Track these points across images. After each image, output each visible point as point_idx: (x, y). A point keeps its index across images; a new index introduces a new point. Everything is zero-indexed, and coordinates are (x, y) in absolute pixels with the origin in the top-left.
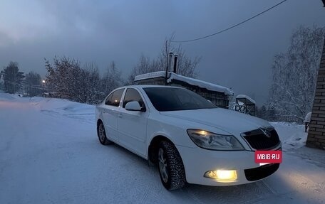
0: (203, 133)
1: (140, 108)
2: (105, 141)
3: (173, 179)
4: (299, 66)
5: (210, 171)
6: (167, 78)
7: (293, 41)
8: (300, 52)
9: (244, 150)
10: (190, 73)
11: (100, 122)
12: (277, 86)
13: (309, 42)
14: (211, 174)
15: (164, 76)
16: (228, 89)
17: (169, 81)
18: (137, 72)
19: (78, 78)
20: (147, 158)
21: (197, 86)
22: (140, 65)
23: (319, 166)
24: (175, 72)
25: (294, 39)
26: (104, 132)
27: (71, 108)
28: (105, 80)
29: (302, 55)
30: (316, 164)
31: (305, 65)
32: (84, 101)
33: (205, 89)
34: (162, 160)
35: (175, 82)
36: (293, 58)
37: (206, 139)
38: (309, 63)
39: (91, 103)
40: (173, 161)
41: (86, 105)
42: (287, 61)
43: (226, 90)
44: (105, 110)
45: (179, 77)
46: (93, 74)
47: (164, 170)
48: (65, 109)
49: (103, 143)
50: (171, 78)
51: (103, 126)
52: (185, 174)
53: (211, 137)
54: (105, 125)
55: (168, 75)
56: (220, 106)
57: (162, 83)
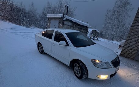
0: (97, 61)
1: (66, 44)
2: (43, 53)
4: (116, 16)
6: (63, 18)
7: (116, 4)
8: (117, 10)
9: (111, 67)
10: (72, 14)
11: (39, 44)
12: (106, 24)
13: (121, 6)
16: (89, 25)
17: (64, 19)
20: (69, 66)
21: (76, 23)
22: (47, 6)
23: (125, 65)
24: (67, 15)
25: (116, 3)
26: (43, 49)
27: (15, 28)
29: (118, 11)
30: (124, 64)
31: (118, 16)
33: (79, 24)
35: (67, 20)
36: (114, 12)
38: (120, 16)
40: (84, 71)
42: (112, 13)
45: (69, 18)
48: (11, 29)
50: (66, 18)
54: (43, 46)
55: (64, 17)
56: (85, 32)
57: (61, 20)
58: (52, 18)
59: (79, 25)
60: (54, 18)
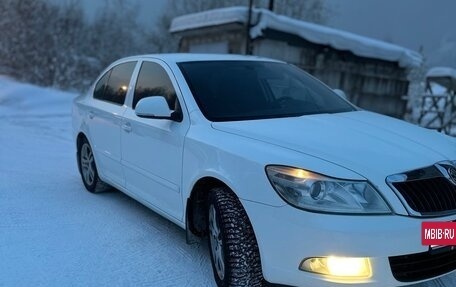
0: (300, 174)
1: (169, 113)
2: (97, 186)
3: (235, 272)
5: (312, 258)
6: (250, 26)
9: (392, 213)
11: (82, 139)
14: (315, 265)
15: (244, 19)
16: (408, 52)
17: (255, 32)
18: (180, 7)
19: (31, 22)
20: (183, 225)
21: (328, 47)
24: (271, 8)
26: (94, 164)
28: (99, 28)
32: (47, 80)
34: (215, 231)
35: (271, 34)
37: (308, 189)
39: (65, 85)
40: (236, 235)
41: (52, 93)
43: (403, 54)
44: (94, 112)
45: (283, 21)
46: (69, 12)
47: (219, 253)
49: (91, 189)
50: (263, 25)
51: (89, 150)
52: (259, 262)
53: (317, 184)
54: (94, 147)
55: (254, 18)
56: (386, 97)
57: (239, 36)
58: (194, 37)
59: (346, 55)
60: (208, 35)
